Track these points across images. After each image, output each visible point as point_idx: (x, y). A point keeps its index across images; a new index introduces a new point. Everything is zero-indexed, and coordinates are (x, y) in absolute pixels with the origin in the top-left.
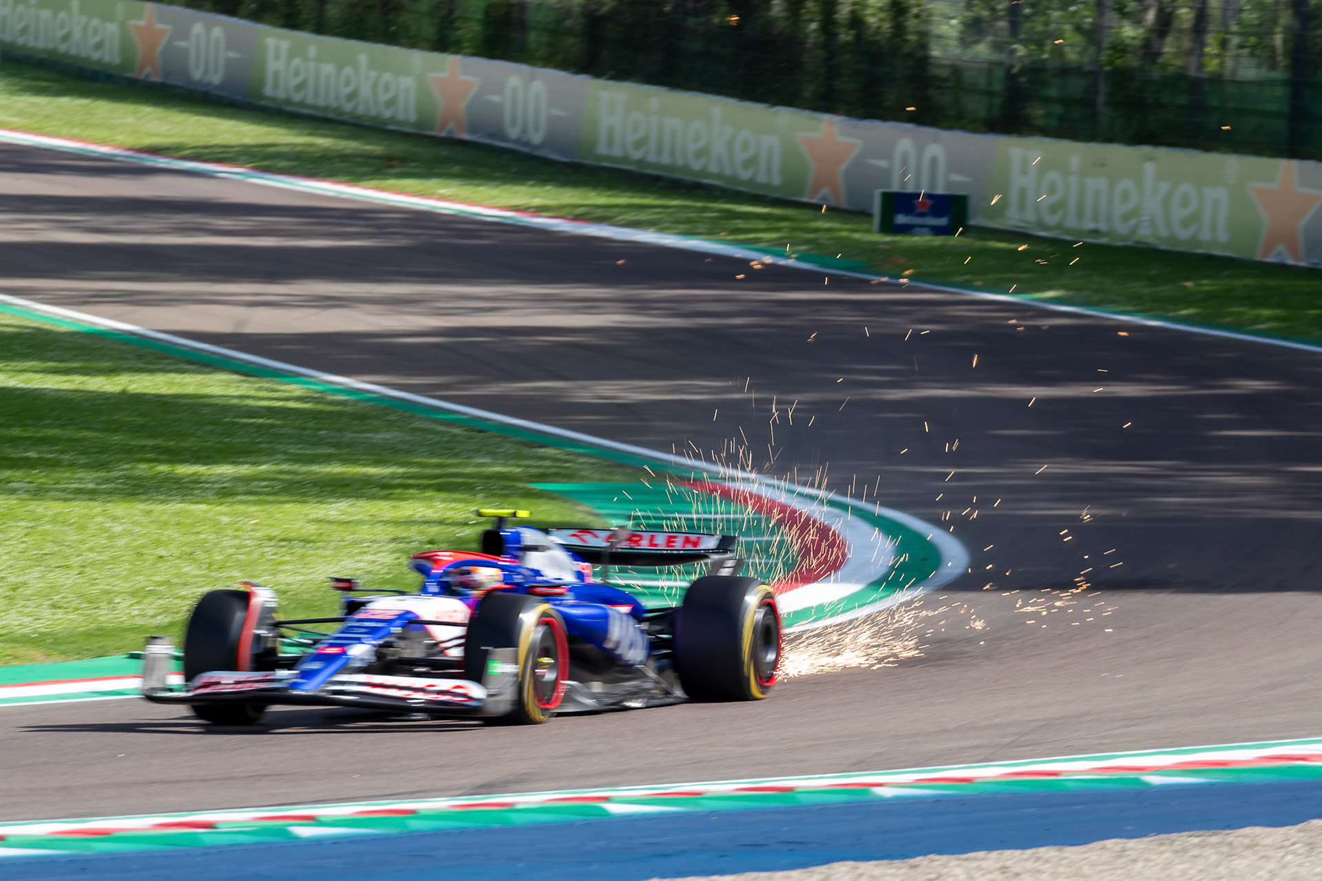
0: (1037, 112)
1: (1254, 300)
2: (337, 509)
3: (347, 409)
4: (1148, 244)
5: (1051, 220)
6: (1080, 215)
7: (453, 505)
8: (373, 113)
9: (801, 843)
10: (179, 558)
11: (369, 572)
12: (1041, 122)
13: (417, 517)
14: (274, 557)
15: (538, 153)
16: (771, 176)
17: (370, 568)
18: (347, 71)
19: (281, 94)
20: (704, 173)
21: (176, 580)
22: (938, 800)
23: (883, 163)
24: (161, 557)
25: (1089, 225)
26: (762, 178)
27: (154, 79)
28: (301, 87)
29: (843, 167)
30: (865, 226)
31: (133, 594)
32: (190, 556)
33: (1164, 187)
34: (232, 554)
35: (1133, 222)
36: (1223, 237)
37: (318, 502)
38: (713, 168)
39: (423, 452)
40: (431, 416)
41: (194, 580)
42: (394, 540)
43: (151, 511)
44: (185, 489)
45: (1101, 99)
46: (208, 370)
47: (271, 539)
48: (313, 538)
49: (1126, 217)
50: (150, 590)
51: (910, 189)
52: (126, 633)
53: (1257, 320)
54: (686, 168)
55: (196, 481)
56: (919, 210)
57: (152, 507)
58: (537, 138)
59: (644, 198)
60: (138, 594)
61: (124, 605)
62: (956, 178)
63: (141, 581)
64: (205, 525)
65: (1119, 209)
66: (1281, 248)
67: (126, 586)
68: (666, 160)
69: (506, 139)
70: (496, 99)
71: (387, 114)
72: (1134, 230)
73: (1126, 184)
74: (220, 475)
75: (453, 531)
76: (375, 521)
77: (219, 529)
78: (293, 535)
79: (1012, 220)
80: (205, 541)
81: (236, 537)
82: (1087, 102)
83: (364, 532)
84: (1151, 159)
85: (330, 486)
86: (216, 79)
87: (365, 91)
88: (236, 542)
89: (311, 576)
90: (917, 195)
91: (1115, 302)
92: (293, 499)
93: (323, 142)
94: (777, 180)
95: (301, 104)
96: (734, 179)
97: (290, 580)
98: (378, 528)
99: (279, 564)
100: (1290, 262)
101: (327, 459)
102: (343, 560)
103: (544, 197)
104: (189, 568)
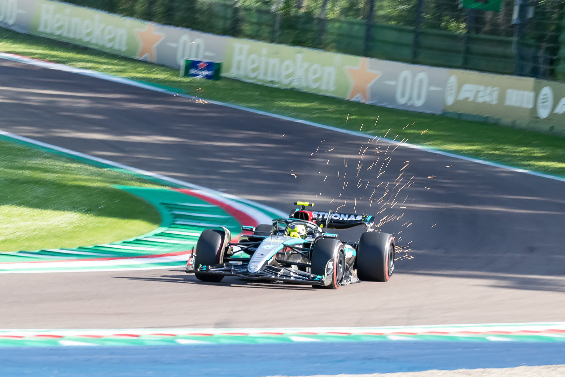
6: (266, 74)
23: (174, 45)
25: (270, 79)
26: (117, 47)
35: (290, 79)
36: (332, 88)
38: (94, 41)
45: (277, 25)
49: (288, 76)
58: (11, 22)
62: (208, 54)
65: (284, 73)
68: (71, 36)
73: (287, 62)
82: (271, 25)
84: (300, 52)
94: (124, 48)
96: (103, 47)
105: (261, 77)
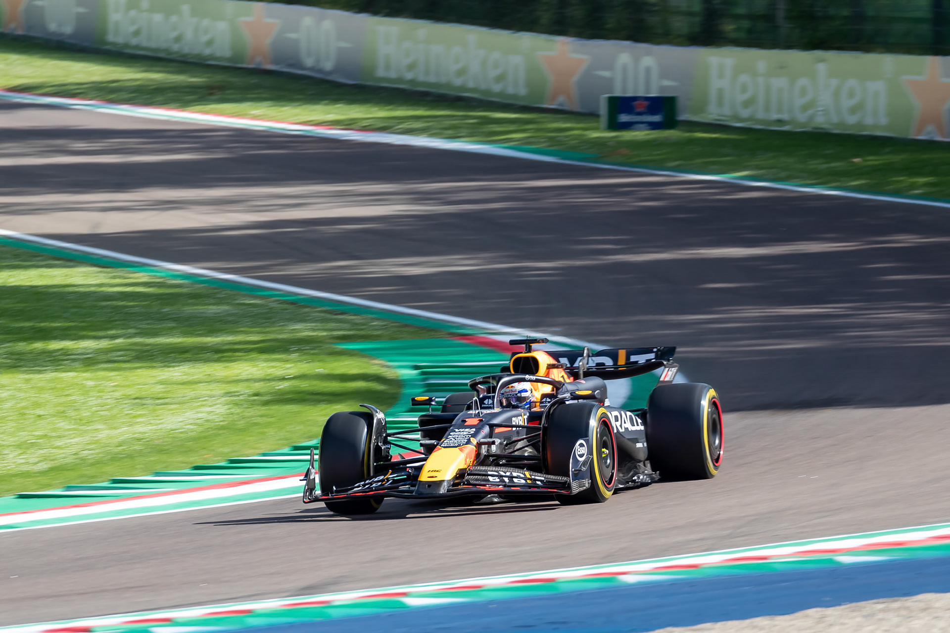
0: (729, 27)
1: (911, 170)
2: (179, 372)
3: (184, 290)
4: (822, 129)
5: (745, 113)
6: (767, 109)
7: (273, 364)
8: (196, 52)
9: (564, 623)
10: (54, 416)
11: (207, 421)
12: (733, 35)
13: (244, 376)
14: (130, 412)
15: (330, 78)
16: (517, 88)
17: (210, 417)
18: (174, 19)
19: (120, 40)
20: (463, 88)
21: (54, 434)
22: (673, 584)
23: (606, 74)
24: (39, 416)
25: (775, 116)
26: (510, 90)
27: (20, 32)
28: (137, 33)
29: (575, 78)
30: (594, 125)
31: (19, 446)
32: (62, 414)
33: (834, 82)
34: (98, 411)
35: (810, 112)
36: (883, 121)
37: (165, 366)
38: (471, 84)
39: (248, 322)
40: (252, 293)
41: (67, 433)
42: (228, 394)
43: (31, 379)
44: (56, 361)
45: (781, 14)
46: (72, 264)
47: (127, 397)
48: (160, 395)
49: (805, 108)
50: (31, 443)
51: (630, 94)
52: (13, 478)
53: (913, 186)
54: (448, 85)
55: (65, 352)
56: (639, 110)
57: (31, 376)
58: (328, 66)
59: (417, 110)
60: (23, 446)
61: (11, 456)
62: (666, 83)
63: (24, 436)
64: (74, 389)
65: (799, 102)
66: (930, 128)
67: (11, 440)
68: (432, 79)
69: (302, 68)
70: (293, 36)
71: (207, 52)
72: (811, 118)
73: (803, 82)
74: (85, 348)
75: (273, 385)
76: (211, 381)
77: (86, 392)
78: (144, 394)
79: (712, 114)
80: (75, 401)
81: (101, 397)
82: (769, 17)
83: (203, 390)
84: (822, 60)
85: (174, 352)
86: (68, 29)
87: (189, 34)
88: (99, 401)
89: (160, 427)
90: (634, 99)
91: (798, 177)
92: (145, 365)
93: (156, 76)
94: (523, 91)
95: (138, 47)
96: (487, 92)
97: (142, 429)
98: (213, 386)
99: (135, 417)
100: (939, 138)
101: (169, 332)
102: (186, 412)
103: (336, 113)
104: (62, 424)
105: (761, 115)
